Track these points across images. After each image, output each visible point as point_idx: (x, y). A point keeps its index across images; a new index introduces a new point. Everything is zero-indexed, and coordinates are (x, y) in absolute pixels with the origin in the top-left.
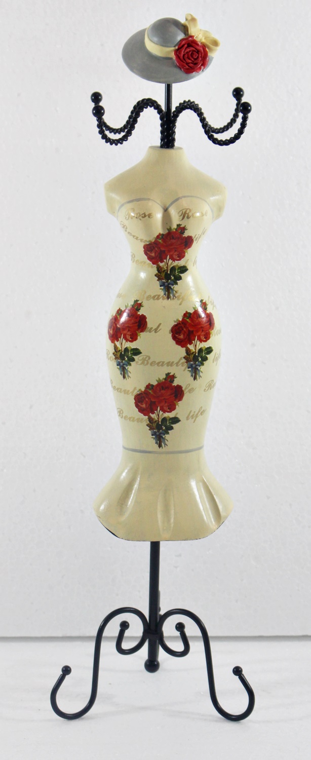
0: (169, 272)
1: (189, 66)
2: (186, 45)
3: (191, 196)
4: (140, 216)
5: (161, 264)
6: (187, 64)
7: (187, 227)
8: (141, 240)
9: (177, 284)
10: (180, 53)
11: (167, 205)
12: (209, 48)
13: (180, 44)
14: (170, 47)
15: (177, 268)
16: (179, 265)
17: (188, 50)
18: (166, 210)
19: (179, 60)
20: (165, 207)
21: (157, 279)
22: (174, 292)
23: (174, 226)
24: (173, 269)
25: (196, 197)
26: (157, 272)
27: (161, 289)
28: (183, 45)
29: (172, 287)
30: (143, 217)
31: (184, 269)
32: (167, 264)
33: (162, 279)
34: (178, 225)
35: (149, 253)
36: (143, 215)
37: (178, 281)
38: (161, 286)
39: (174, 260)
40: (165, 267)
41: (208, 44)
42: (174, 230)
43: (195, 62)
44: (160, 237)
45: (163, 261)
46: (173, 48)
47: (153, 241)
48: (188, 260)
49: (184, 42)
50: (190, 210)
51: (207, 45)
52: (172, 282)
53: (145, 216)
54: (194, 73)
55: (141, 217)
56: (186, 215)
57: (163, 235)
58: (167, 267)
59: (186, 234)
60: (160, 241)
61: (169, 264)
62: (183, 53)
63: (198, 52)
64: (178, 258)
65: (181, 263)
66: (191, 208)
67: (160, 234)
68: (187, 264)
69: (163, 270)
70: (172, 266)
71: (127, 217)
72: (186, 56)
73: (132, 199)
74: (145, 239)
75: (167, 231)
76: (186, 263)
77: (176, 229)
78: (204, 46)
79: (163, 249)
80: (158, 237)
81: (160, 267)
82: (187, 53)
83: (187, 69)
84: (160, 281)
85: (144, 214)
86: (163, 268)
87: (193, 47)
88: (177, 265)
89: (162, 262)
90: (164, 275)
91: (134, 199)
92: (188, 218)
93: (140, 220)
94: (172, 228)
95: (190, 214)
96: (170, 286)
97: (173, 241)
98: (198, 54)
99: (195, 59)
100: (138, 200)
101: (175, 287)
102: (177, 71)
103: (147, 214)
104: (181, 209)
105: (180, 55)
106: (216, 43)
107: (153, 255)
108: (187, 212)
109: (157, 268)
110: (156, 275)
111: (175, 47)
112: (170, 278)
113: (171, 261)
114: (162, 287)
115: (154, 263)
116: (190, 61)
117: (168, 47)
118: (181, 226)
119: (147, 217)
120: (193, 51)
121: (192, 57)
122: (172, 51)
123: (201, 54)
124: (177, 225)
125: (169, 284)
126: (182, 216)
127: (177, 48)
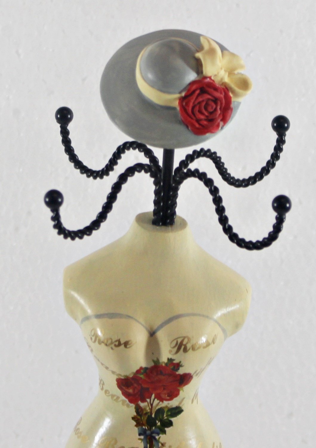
0: (153, 416)
1: (200, 124)
2: (198, 92)
3: (194, 315)
4: (112, 343)
5: (142, 405)
6: (198, 121)
7: (183, 363)
8: (113, 372)
9: (164, 432)
10: (187, 104)
11: (155, 327)
12: (233, 92)
13: (189, 90)
14: (174, 93)
15: (166, 410)
16: (169, 406)
17: (200, 99)
18: (152, 334)
19: (186, 115)
20: (151, 328)
21: (135, 423)
22: (160, 445)
23: (164, 359)
24: (160, 411)
25: (199, 315)
26: (135, 414)
27: (140, 439)
28: (194, 91)
29: (157, 437)
30: (115, 346)
31: (177, 411)
32: (152, 405)
33: (143, 425)
34: (170, 360)
35: (124, 388)
36: (117, 343)
37: (166, 429)
38: (140, 435)
39: (162, 400)
40: (148, 409)
41: (233, 86)
42: (164, 365)
43: (210, 118)
44: (142, 371)
45: (146, 401)
46: (177, 96)
47: (131, 376)
48: (184, 398)
49: (194, 87)
50: (189, 340)
51: (231, 88)
52: (158, 430)
53: (120, 344)
54: (208, 135)
55: (113, 346)
56: (183, 347)
57: (146, 369)
58: (151, 409)
59: (181, 371)
60: (142, 376)
61: (154, 404)
62: (191, 104)
63: (216, 100)
64: (168, 398)
65: (174, 403)
66: (190, 336)
67: (141, 368)
68: (183, 403)
69: (145, 412)
70: (157, 408)
71: (94, 338)
72: (197, 109)
73: (102, 312)
74: (118, 372)
75: (152, 364)
76: (180, 403)
77: (166, 364)
78: (226, 89)
79: (145, 386)
80: (138, 372)
81: (140, 407)
82: (200, 103)
83: (198, 129)
84: (140, 427)
85: (119, 341)
86: (145, 409)
87: (209, 94)
88: (166, 407)
89: (143, 401)
90: (146, 418)
91: (106, 312)
92: (185, 350)
93: (112, 349)
94: (161, 361)
95: (189, 346)
96: (154, 435)
97: (162, 377)
98: (216, 103)
99: (211, 113)
100: (112, 316)
101: (162, 438)
102: (182, 129)
103: (122, 341)
104: (176, 337)
105: (186, 108)
106: (245, 84)
107: (131, 391)
108: (184, 343)
109: (135, 408)
110: (133, 418)
111: (180, 93)
112: (155, 424)
113: (156, 401)
114: (142, 437)
115: (131, 401)
116: (202, 117)
117: (169, 93)
118: (175, 362)
119: (123, 346)
120: (209, 99)
121: (206, 109)
122: (175, 99)
123: (221, 104)
124: (168, 359)
125: (153, 433)
126: (176, 348)
127: (183, 94)
